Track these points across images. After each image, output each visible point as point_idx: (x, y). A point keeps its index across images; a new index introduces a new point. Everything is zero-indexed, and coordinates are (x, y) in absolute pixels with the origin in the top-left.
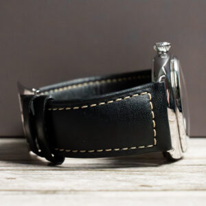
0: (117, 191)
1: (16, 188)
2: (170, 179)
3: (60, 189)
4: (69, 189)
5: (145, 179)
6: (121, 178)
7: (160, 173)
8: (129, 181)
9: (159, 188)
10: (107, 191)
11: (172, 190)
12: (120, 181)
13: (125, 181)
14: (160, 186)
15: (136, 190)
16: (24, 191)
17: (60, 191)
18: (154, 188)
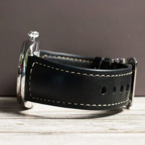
0: (93, 133)
1: (24, 131)
2: (130, 124)
3: (54, 131)
4: (60, 131)
5: (113, 125)
6: (96, 124)
7: (123, 121)
8: (102, 126)
9: (122, 131)
10: (86, 132)
11: (131, 132)
12: (95, 126)
13: (99, 126)
14: (123, 130)
15: (106, 132)
16: (29, 133)
17: (53, 133)
18: (118, 131)
